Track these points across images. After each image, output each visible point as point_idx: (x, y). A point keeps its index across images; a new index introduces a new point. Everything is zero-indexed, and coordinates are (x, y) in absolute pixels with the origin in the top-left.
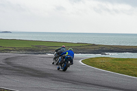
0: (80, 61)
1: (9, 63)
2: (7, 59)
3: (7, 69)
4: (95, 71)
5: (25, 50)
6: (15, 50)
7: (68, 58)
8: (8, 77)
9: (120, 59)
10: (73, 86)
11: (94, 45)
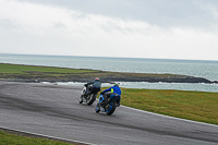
7: (115, 97)
11: (101, 72)
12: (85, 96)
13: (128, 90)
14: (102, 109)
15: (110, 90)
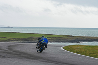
0: (62, 48)
1: (11, 49)
2: (9, 46)
3: (10, 53)
4: (72, 55)
6: (15, 40)
8: (10, 59)
9: (90, 46)
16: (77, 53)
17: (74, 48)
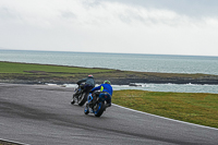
5: (14, 77)
7: (104, 96)
10: (86, 133)
11: (118, 71)
12: (76, 95)
13: (152, 93)
14: (90, 110)
15: (99, 88)
16: (129, 106)
17: (125, 95)
